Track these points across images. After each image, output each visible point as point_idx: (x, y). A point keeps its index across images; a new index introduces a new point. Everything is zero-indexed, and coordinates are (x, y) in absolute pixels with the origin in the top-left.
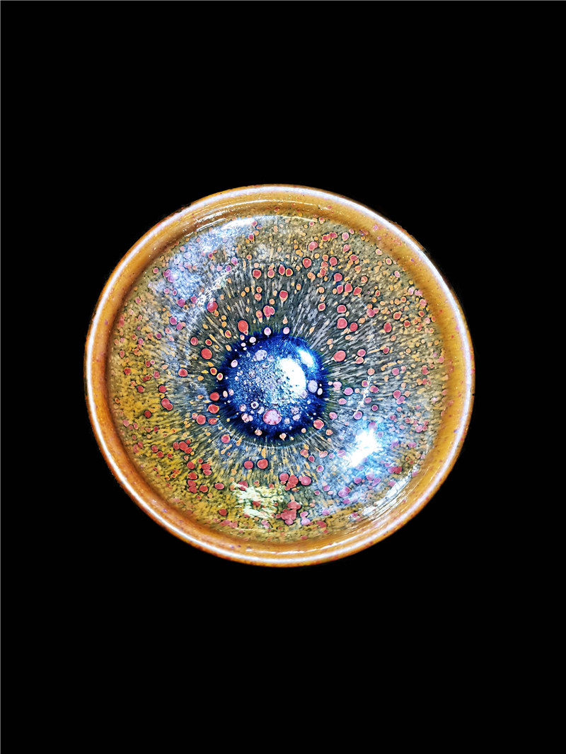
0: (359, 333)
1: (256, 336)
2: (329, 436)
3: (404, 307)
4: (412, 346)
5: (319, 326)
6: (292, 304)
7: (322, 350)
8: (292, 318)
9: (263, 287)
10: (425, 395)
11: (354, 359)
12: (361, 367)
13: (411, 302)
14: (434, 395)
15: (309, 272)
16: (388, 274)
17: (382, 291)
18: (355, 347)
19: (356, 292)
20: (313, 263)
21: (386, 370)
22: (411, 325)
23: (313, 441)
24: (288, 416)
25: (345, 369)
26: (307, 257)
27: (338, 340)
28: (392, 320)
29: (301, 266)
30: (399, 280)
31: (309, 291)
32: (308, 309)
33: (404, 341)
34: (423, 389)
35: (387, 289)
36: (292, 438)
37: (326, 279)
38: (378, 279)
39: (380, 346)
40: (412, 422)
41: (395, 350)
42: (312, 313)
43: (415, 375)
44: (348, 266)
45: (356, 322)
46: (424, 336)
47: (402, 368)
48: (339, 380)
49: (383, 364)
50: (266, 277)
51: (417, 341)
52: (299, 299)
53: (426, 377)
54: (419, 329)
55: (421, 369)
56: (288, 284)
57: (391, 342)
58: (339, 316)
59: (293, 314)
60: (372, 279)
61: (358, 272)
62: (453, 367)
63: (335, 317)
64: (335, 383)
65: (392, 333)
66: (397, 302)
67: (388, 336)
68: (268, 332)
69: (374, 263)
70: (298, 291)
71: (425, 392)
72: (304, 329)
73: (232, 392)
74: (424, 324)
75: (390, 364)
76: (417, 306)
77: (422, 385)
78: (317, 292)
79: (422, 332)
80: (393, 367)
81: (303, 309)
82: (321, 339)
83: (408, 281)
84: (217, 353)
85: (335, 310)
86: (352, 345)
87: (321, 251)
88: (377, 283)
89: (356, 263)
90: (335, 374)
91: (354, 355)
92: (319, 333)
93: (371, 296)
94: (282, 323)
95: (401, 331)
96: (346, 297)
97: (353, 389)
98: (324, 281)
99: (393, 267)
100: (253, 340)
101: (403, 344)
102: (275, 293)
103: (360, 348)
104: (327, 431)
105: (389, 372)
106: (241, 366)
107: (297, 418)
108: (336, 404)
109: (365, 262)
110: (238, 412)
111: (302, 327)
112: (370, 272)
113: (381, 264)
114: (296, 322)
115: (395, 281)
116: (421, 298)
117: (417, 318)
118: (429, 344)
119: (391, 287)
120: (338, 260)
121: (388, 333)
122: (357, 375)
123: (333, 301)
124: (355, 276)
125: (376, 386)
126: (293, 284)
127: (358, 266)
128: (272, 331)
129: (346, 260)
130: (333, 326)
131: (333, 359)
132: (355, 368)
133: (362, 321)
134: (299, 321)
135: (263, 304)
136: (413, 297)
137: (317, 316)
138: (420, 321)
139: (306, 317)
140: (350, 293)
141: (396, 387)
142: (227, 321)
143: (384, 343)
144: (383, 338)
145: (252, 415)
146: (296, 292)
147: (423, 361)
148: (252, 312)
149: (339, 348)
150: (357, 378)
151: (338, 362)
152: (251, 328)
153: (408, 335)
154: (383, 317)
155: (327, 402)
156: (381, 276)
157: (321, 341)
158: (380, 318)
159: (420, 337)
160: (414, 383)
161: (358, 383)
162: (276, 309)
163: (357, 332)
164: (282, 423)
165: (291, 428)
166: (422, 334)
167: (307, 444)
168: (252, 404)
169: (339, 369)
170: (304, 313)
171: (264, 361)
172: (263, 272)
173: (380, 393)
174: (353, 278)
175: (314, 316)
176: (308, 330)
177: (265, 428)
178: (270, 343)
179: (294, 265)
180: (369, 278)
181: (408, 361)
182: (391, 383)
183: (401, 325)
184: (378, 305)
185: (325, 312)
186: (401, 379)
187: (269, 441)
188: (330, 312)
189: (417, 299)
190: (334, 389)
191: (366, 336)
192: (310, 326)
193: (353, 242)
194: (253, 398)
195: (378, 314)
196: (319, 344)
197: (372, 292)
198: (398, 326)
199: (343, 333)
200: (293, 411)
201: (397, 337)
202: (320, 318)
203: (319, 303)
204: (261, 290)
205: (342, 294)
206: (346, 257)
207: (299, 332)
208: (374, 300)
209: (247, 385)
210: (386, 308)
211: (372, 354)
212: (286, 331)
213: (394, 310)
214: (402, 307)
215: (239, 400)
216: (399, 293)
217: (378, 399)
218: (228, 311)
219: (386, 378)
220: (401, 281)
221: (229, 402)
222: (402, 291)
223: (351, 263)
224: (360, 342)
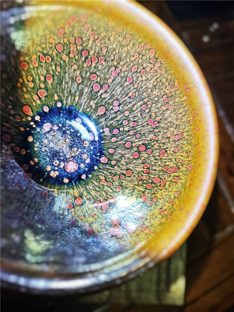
0: (110, 90)
1: (39, 114)
2: (115, 165)
3: (138, 61)
4: (151, 86)
5: (81, 95)
6: (57, 83)
7: (88, 110)
8: (61, 94)
9: (32, 76)
10: (172, 115)
11: (112, 109)
12: (119, 113)
13: (143, 55)
14: (178, 113)
15: (63, 55)
16: (121, 39)
17: (120, 54)
18: (110, 101)
19: (101, 61)
20: (64, 47)
21: (137, 109)
22: (147, 72)
23: (105, 172)
24: (82, 162)
25: (108, 118)
26: (58, 43)
27: (97, 100)
28: (132, 73)
29: (56, 51)
30: (130, 41)
31: (67, 70)
32: (70, 84)
33: (144, 85)
34: (169, 112)
35: (123, 51)
36: (90, 176)
37: (77, 58)
38: (114, 46)
39: (128, 94)
40: (169, 136)
41: (139, 93)
42: (73, 86)
43: (159, 105)
44: (91, 42)
45: (106, 83)
46: (158, 76)
47: (148, 103)
48: (107, 127)
49: (134, 105)
50: (32, 67)
51: (154, 81)
52: (61, 78)
53: (168, 103)
54: (153, 72)
55: (163, 99)
56: (50, 69)
57: (134, 89)
58: (93, 82)
59: (61, 91)
60: (110, 47)
61: (99, 45)
62: (189, 88)
63: (90, 84)
64: (104, 130)
65: (134, 82)
66: (132, 59)
67: (132, 85)
68: (46, 109)
69: (109, 34)
70: (59, 72)
71: (171, 113)
72: (71, 100)
73: (36, 160)
74: (156, 68)
75: (139, 104)
76: (148, 56)
77: (167, 109)
78: (73, 69)
79: (156, 74)
80: (141, 105)
81: (66, 85)
82: (85, 103)
83: (137, 40)
84: (14, 135)
85: (89, 79)
86: (108, 100)
87: (68, 36)
88: (114, 50)
89: (96, 38)
90: (103, 124)
91: (111, 107)
92: (83, 99)
93: (112, 61)
94: (55, 100)
95: (140, 79)
96: (95, 67)
97: (119, 129)
98: (76, 60)
99: (124, 33)
100: (37, 118)
101: (144, 87)
102: (42, 79)
103: (114, 100)
104: (112, 162)
105: (139, 109)
106: (36, 139)
107: (88, 161)
108: (110, 142)
109: (102, 35)
110: (46, 172)
111: (69, 98)
112: (107, 42)
113: (115, 34)
114: (64, 96)
115: (128, 43)
116: (150, 49)
117: (149, 65)
118: (164, 80)
119: (125, 49)
120: (82, 39)
121: (131, 84)
122: (118, 119)
123: (86, 73)
124: (98, 49)
125: (134, 121)
126: (54, 68)
127: (98, 40)
128: (49, 108)
129: (88, 38)
130: (91, 92)
131: (97, 114)
132: (115, 115)
133: (110, 81)
134: (66, 94)
135: (36, 89)
136: (144, 51)
137: (78, 87)
138: (152, 66)
139: (70, 91)
140: (96, 63)
141: (148, 117)
142: (13, 109)
143: (130, 91)
144: (128, 88)
145: (57, 170)
146: (57, 73)
147: (163, 93)
148: (30, 97)
149: (99, 105)
150: (118, 121)
151: (101, 115)
152: (34, 110)
153: (146, 80)
154: (124, 74)
155: (104, 143)
156: (116, 43)
157: (86, 105)
158: (123, 75)
159: (155, 78)
160: (160, 110)
161: (120, 124)
162: (47, 90)
163: (108, 91)
164: (79, 168)
165: (86, 169)
166: (156, 75)
167: (102, 175)
168: (54, 163)
169: (104, 119)
170: (68, 87)
171: (51, 130)
172: (28, 64)
173: (138, 125)
174: (97, 51)
175: (76, 88)
176: (74, 100)
177: (69, 175)
178: (51, 117)
179: (51, 52)
180: (107, 48)
181: (151, 98)
182: (144, 116)
183: (139, 75)
184: (119, 66)
185: (82, 83)
186: (150, 111)
187: (76, 184)
188: (86, 81)
189: (147, 51)
190: (106, 134)
191: (116, 91)
192: (75, 96)
193: (90, 21)
194: (53, 158)
195: (120, 72)
196: (85, 107)
197: (113, 58)
198: (137, 76)
199: (99, 94)
200: (83, 158)
201: (138, 84)
202: (80, 88)
203: (76, 77)
204: (31, 78)
205: (91, 66)
206: (88, 35)
207: (68, 103)
208: (115, 63)
209: (45, 151)
210: (125, 66)
211: (124, 101)
212: (59, 105)
213: (131, 65)
214: (136, 61)
215: (44, 163)
216: (132, 52)
217: (138, 129)
218: (11, 101)
219: (139, 115)
220: (132, 42)
221: (37, 167)
222: (134, 49)
223: (92, 39)
224: (113, 96)
